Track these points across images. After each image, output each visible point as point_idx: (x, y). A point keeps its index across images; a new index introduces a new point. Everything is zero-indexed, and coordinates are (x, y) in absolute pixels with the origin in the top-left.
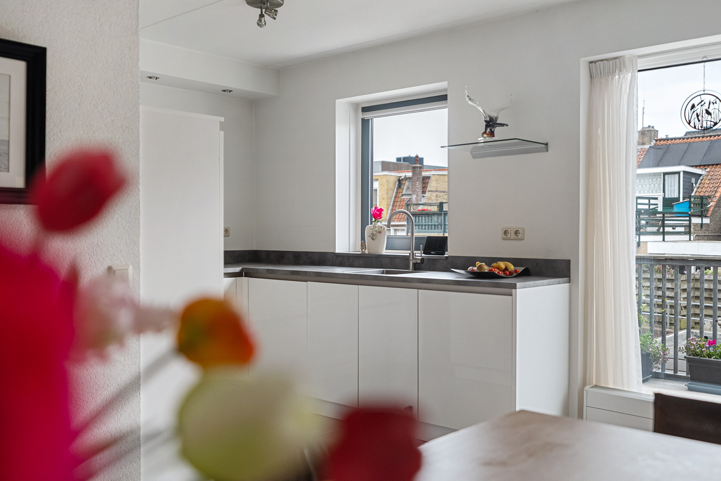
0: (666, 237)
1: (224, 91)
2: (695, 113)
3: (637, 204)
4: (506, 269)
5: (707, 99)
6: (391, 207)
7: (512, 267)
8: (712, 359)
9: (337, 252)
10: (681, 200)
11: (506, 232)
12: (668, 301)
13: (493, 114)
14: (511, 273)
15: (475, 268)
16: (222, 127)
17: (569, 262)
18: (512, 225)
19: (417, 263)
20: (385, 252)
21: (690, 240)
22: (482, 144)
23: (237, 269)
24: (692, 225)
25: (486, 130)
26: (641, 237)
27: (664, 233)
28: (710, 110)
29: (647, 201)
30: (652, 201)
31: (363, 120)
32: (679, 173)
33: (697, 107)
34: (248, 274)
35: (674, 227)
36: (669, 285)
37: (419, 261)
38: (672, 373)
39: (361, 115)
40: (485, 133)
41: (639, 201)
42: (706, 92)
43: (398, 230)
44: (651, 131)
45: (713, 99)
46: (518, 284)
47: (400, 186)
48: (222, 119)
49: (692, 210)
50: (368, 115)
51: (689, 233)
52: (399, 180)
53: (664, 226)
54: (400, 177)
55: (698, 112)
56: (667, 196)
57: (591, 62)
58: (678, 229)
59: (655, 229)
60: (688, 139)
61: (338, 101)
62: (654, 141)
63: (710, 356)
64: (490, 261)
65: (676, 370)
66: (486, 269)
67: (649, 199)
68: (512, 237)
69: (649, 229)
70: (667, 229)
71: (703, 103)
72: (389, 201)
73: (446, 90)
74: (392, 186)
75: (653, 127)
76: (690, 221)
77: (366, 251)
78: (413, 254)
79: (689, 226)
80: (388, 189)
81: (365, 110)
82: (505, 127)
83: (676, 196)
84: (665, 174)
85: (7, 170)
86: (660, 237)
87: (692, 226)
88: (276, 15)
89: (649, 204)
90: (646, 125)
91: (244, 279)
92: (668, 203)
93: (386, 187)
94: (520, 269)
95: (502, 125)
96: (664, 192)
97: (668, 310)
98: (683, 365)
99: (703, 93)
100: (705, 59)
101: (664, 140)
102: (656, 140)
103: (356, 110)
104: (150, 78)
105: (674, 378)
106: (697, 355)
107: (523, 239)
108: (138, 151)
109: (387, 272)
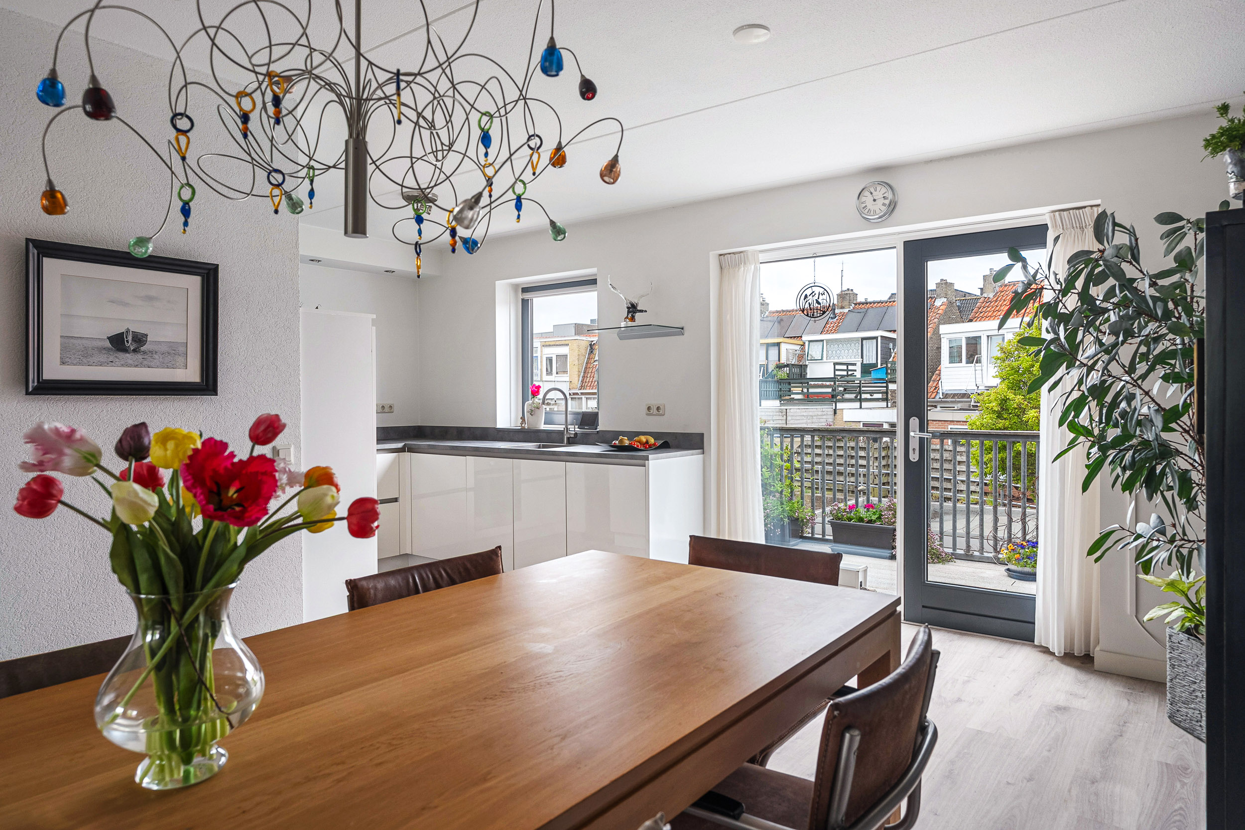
0: (863, 404)
1: (386, 271)
2: (808, 302)
3: (835, 370)
4: (647, 442)
5: (817, 290)
6: (582, 374)
7: (652, 441)
8: (852, 522)
9: (498, 427)
10: (879, 366)
11: (649, 408)
12: (862, 470)
13: (634, 301)
14: (650, 446)
15: (617, 442)
16: (374, 322)
17: (702, 435)
18: (654, 403)
19: (570, 437)
20: (543, 427)
21: (887, 407)
22: (623, 329)
23: (400, 445)
24: (889, 391)
25: (628, 315)
26: (838, 404)
27: (861, 400)
28: (819, 300)
29: (845, 367)
30: (850, 367)
31: (523, 300)
32: (876, 338)
33: (809, 298)
34: (411, 450)
35: (871, 393)
36: (862, 453)
37: (573, 436)
38: (820, 536)
39: (521, 296)
40: (627, 318)
41: (837, 367)
42: (816, 285)
43: (590, 398)
44: (850, 294)
45: (822, 290)
46: (650, 456)
47: (592, 352)
48: (374, 316)
49: (889, 377)
50: (527, 296)
51: (886, 400)
52: (591, 345)
53: (860, 393)
54: (592, 341)
55: (810, 301)
56: (865, 362)
57: (721, 255)
58: (876, 396)
59: (853, 396)
60: (890, 302)
61: (497, 283)
62: (853, 305)
63: (850, 519)
64: (632, 435)
65: (824, 534)
66: (627, 442)
67: (847, 364)
68: (654, 413)
69: (847, 396)
70: (864, 396)
71: (813, 294)
72: (581, 368)
73: (596, 275)
74: (583, 351)
75: (852, 290)
76: (887, 387)
77: (526, 425)
78: (567, 428)
79: (887, 393)
80: (579, 355)
81: (525, 290)
82: (644, 313)
83: (874, 362)
84: (863, 339)
85: (185, 367)
86: (857, 405)
87: (890, 393)
88: (430, 210)
89: (847, 370)
90: (845, 288)
91: (407, 454)
92: (867, 369)
93: (576, 353)
94: (659, 443)
95: (641, 311)
96: (862, 357)
97: (861, 479)
98: (829, 529)
99: (813, 285)
100: (815, 255)
101: (863, 304)
102: (855, 304)
103: (516, 291)
104: (312, 260)
105: (823, 540)
106: (839, 519)
107: (664, 415)
108: (298, 347)
109: (544, 447)
